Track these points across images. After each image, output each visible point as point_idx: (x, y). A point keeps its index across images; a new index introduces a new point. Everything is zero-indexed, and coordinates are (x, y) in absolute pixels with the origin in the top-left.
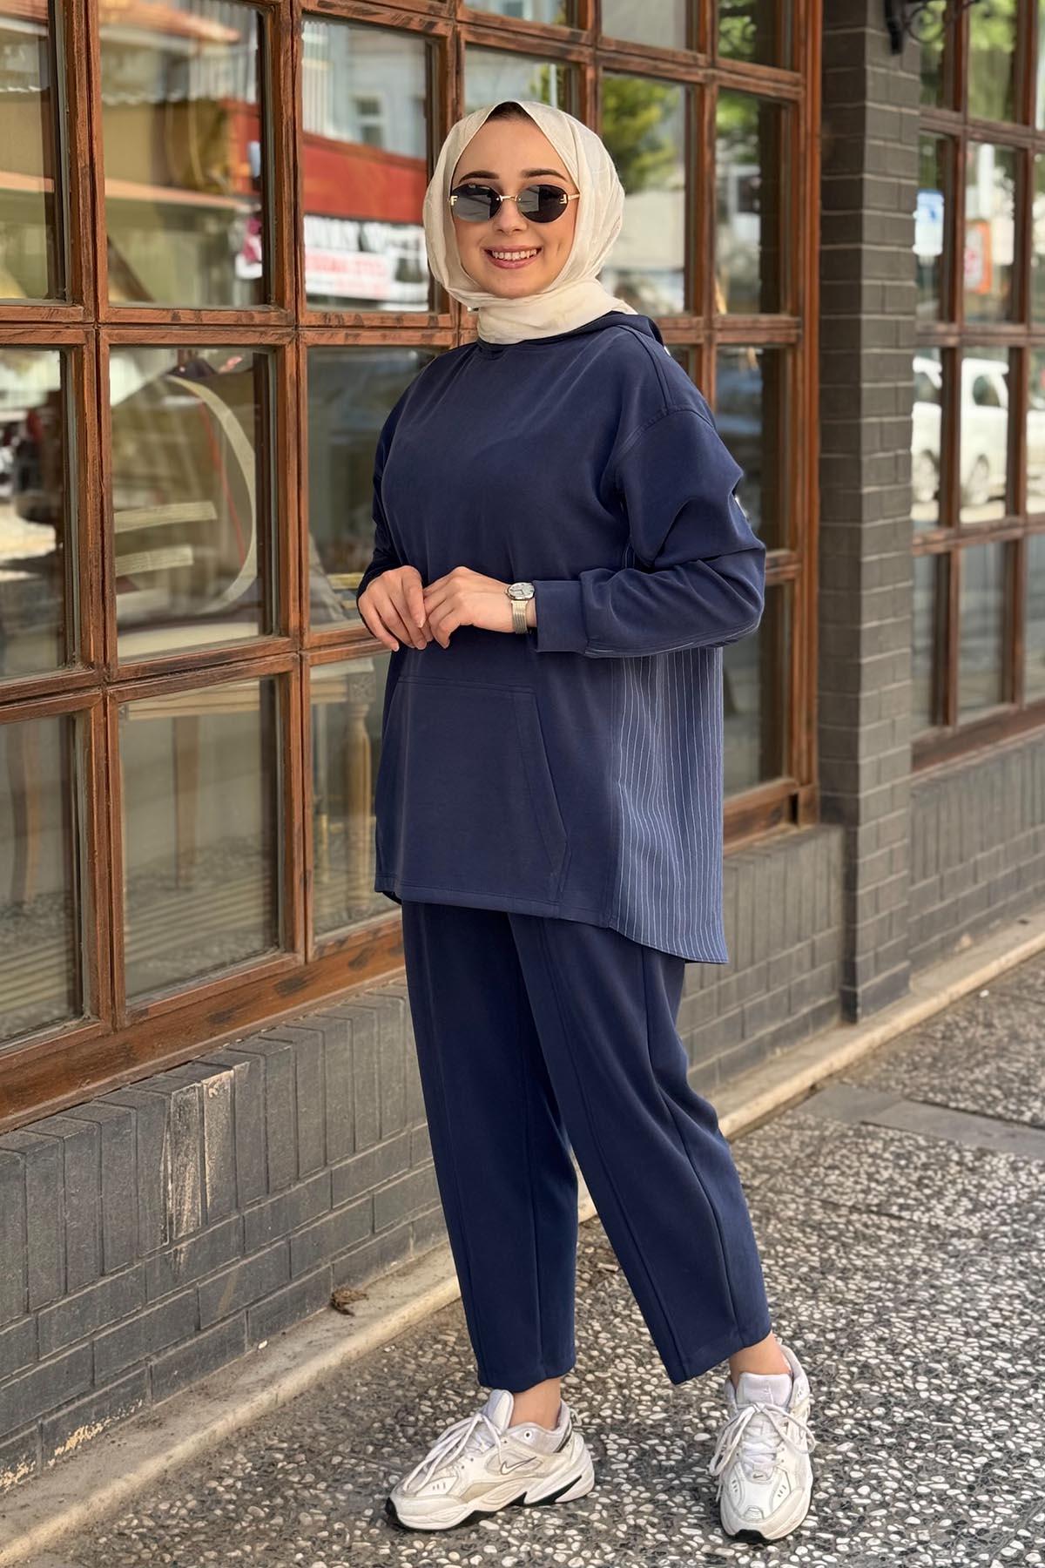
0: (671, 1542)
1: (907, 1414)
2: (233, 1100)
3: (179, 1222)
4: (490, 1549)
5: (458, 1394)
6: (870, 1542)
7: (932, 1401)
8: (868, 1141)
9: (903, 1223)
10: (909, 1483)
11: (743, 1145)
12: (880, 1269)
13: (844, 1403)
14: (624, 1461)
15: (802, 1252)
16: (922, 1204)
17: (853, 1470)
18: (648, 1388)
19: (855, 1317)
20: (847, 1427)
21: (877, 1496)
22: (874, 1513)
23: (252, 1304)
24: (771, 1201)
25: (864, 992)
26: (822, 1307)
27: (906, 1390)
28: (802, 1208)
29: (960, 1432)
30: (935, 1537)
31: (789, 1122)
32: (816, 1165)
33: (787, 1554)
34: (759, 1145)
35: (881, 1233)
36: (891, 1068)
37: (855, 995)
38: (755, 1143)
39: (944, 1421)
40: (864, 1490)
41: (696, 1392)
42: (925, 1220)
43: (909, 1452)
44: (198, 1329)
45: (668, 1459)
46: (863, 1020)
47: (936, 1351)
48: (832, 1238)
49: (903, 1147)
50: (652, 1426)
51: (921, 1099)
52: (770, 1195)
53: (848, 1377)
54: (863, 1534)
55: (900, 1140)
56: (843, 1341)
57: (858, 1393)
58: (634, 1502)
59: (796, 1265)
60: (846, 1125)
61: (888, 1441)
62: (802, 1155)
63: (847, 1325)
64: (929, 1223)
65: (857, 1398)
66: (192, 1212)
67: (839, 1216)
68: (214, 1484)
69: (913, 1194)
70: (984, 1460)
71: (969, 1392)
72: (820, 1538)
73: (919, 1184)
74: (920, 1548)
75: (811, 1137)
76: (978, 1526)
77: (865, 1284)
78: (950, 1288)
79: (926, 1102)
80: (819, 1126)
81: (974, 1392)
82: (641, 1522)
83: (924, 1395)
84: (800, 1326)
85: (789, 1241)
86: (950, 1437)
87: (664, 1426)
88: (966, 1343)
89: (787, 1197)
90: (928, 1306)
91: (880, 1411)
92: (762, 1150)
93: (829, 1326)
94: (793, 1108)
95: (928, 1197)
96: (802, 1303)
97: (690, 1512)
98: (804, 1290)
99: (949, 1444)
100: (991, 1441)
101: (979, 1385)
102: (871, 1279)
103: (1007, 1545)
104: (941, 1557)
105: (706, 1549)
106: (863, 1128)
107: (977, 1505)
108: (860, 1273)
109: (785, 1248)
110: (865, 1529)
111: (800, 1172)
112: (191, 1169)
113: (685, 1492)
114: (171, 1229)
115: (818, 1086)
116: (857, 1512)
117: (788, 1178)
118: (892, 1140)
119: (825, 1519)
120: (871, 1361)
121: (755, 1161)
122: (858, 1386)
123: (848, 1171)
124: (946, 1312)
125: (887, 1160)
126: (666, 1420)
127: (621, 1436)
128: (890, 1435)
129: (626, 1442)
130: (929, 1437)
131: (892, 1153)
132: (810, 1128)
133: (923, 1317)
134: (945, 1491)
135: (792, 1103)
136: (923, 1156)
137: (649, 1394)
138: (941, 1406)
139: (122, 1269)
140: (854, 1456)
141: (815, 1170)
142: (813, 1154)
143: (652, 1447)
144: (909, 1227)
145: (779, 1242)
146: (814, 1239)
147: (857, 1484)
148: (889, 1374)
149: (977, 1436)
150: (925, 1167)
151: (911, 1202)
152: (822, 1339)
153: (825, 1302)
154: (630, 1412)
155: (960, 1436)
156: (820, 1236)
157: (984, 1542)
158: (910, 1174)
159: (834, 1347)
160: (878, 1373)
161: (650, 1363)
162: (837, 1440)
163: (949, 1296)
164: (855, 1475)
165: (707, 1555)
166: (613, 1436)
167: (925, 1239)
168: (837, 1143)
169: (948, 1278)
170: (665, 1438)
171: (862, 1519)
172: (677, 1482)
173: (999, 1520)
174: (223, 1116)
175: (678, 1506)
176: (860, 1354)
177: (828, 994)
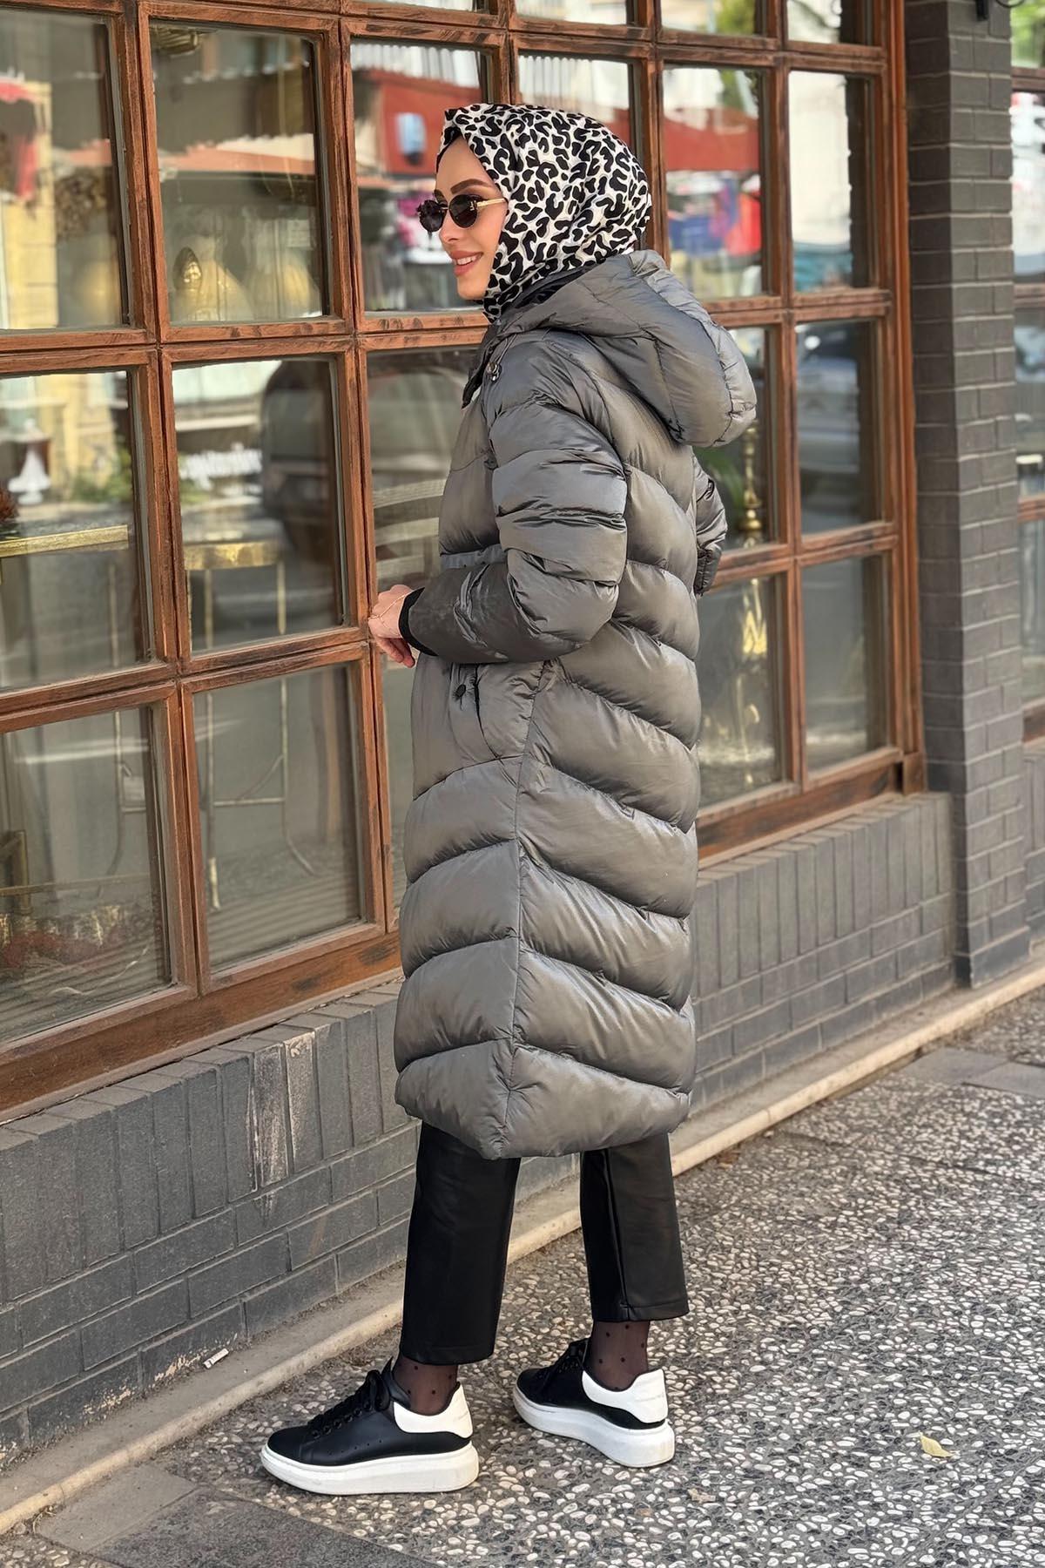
0: (714, 1459)
1: (957, 1349)
2: (315, 1060)
3: (267, 1170)
4: (545, 1464)
5: (532, 1330)
6: (902, 1460)
7: (986, 1338)
8: (966, 1100)
9: (988, 1177)
10: (948, 1410)
11: (841, 1106)
12: (957, 1220)
13: (898, 1339)
14: (682, 1389)
15: (883, 1204)
16: (1009, 1159)
17: (897, 1397)
18: (713, 1326)
19: (923, 1263)
20: (897, 1360)
21: (916, 1421)
22: (910, 1436)
23: (341, 1248)
24: (860, 1158)
25: (979, 957)
26: (893, 1253)
27: (961, 1328)
28: (889, 1164)
29: (1007, 1365)
30: (964, 1457)
31: (890, 1083)
32: (910, 1124)
33: (821, 1470)
34: (857, 1106)
35: (962, 1186)
36: (1003, 1031)
37: (968, 960)
38: (853, 1103)
39: (992, 1355)
40: (905, 1415)
41: (758, 1330)
42: (1009, 1174)
43: (954, 1382)
44: (289, 1271)
45: (723, 1388)
46: (977, 985)
47: (998, 1293)
48: (916, 1191)
49: (1001, 1106)
50: (711, 1359)
51: (1027, 1060)
52: (860, 1152)
53: (906, 1316)
54: (896, 1454)
55: (998, 1100)
56: (908, 1284)
57: (914, 1330)
58: (685, 1425)
59: (874, 1217)
60: (946, 1087)
61: (935, 1372)
62: (898, 1115)
63: (915, 1269)
64: (1013, 1178)
65: (911, 1335)
66: (279, 1162)
67: (925, 1171)
68: (298, 1407)
69: (1001, 1151)
70: (1026, 1389)
71: (1022, 1330)
72: (854, 1456)
73: (1010, 1141)
74: (949, 1466)
75: (910, 1098)
76: (1008, 1447)
77: (939, 1233)
78: (1023, 1235)
79: (1031, 1064)
80: (919, 1087)
81: (1027, 1330)
82: (689, 1441)
83: (977, 1332)
84: (869, 1271)
85: (870, 1193)
86: (997, 1370)
87: (723, 1360)
88: (1027, 1286)
89: (877, 1154)
90: (998, 1252)
91: (932, 1346)
92: (859, 1110)
93: (897, 1271)
94: (895, 1071)
95: (1016, 1153)
96: (874, 1250)
97: (736, 1432)
98: (879, 1239)
99: (993, 1375)
100: (1034, 1372)
101: (1033, 1323)
102: (945, 1228)
103: (1033, 1463)
104: (967, 1473)
105: (745, 1465)
106: (963, 1089)
107: (1009, 1429)
108: (938, 1223)
109: (867, 1200)
110: (899, 1449)
111: (893, 1130)
112: (276, 1123)
113: (733, 1416)
114: (259, 1177)
115: (925, 1050)
116: (895, 1434)
117: (880, 1137)
118: (990, 1099)
119: (863, 1440)
120: (932, 1302)
121: (850, 1121)
122: (914, 1324)
123: (940, 1129)
124: (1015, 1258)
125: (982, 1118)
126: (725, 1353)
127: (682, 1368)
128: (937, 1367)
129: (686, 1372)
130: (975, 1369)
131: (987, 1112)
132: (911, 1089)
133: (991, 1263)
134: (982, 1417)
135: (897, 1065)
136: (1018, 1116)
137: (713, 1331)
138: (993, 1340)
139: (213, 1213)
140: (900, 1385)
141: (908, 1128)
142: (909, 1113)
143: (710, 1377)
144: (993, 1181)
145: (861, 1195)
146: (898, 1191)
147: (900, 1409)
148: (945, 1313)
149: (1022, 1368)
150: (1019, 1124)
151: (997, 1157)
152: (888, 1283)
153: (896, 1249)
154: (693, 1345)
155: (1006, 1369)
156: (902, 1189)
157: (1011, 1460)
158: (1002, 1132)
159: (898, 1290)
160: (936, 1312)
161: (719, 1304)
162: (887, 1371)
163: (1020, 1243)
164: (898, 1402)
165: (745, 1470)
166: (674, 1368)
167: (1005, 1191)
168: (935, 1103)
169: (1022, 1228)
170: (721, 1369)
171: (897, 1441)
172: (728, 1407)
173: (1029, 1442)
174: (306, 1073)
175: (725, 1427)
176: (922, 1295)
177: (941, 961)
